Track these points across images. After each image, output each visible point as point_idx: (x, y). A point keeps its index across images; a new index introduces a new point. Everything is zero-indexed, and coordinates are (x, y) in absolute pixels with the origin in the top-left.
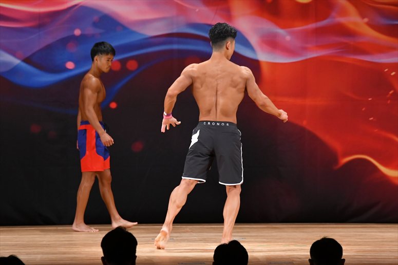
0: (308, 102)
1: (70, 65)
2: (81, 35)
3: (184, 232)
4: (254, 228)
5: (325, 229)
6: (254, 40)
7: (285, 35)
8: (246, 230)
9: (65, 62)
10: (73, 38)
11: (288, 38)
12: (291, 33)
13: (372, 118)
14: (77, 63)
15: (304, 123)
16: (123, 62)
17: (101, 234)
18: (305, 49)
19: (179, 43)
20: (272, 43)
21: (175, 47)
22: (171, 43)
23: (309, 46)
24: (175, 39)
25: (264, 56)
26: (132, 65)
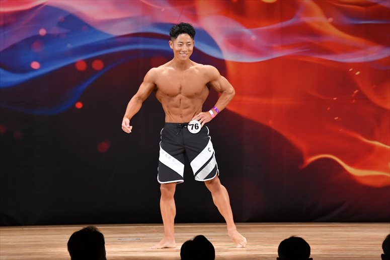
0: (274, 101)
1: (35, 65)
2: (46, 35)
3: (150, 232)
4: (220, 228)
5: (291, 229)
6: (219, 39)
7: (250, 34)
8: (212, 230)
9: (30, 63)
10: (38, 38)
11: (254, 37)
12: (257, 33)
13: (337, 118)
14: (43, 63)
15: (270, 123)
16: (89, 62)
17: (67, 235)
18: (271, 49)
19: (144, 43)
20: (237, 42)
21: (141, 46)
22: (137, 43)
23: (274, 45)
24: (141, 39)
25: (229, 56)
26: (98, 65)
